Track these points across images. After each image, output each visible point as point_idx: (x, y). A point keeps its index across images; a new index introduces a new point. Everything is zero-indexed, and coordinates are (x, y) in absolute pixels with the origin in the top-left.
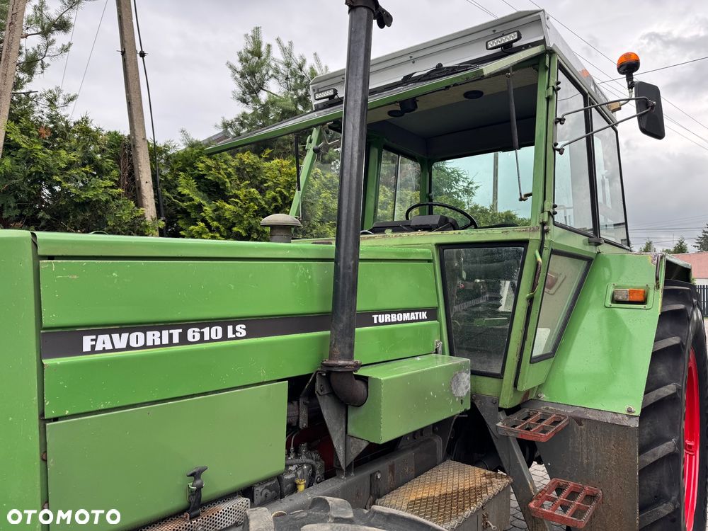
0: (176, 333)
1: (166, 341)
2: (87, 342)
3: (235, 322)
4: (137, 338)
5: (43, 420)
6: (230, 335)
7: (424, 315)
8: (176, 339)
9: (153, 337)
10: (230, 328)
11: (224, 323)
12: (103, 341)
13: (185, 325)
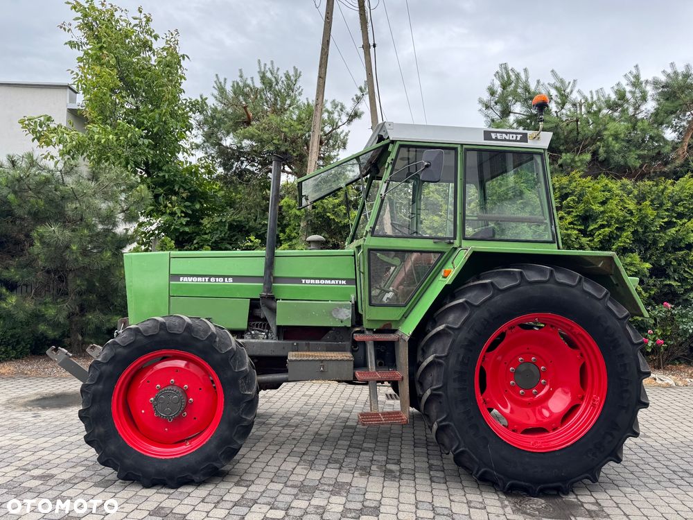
0: (207, 279)
1: (203, 280)
2: (181, 279)
3: (228, 277)
4: (195, 279)
5: (170, 296)
6: (226, 281)
7: (344, 282)
8: (207, 280)
9: (200, 279)
10: (226, 279)
11: (224, 277)
12: (185, 279)
13: (210, 276)
